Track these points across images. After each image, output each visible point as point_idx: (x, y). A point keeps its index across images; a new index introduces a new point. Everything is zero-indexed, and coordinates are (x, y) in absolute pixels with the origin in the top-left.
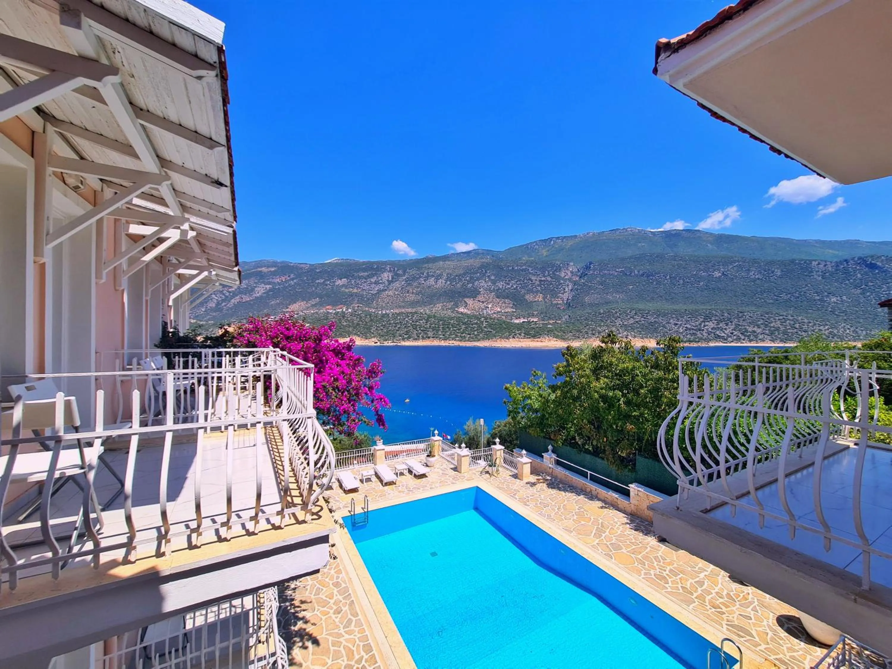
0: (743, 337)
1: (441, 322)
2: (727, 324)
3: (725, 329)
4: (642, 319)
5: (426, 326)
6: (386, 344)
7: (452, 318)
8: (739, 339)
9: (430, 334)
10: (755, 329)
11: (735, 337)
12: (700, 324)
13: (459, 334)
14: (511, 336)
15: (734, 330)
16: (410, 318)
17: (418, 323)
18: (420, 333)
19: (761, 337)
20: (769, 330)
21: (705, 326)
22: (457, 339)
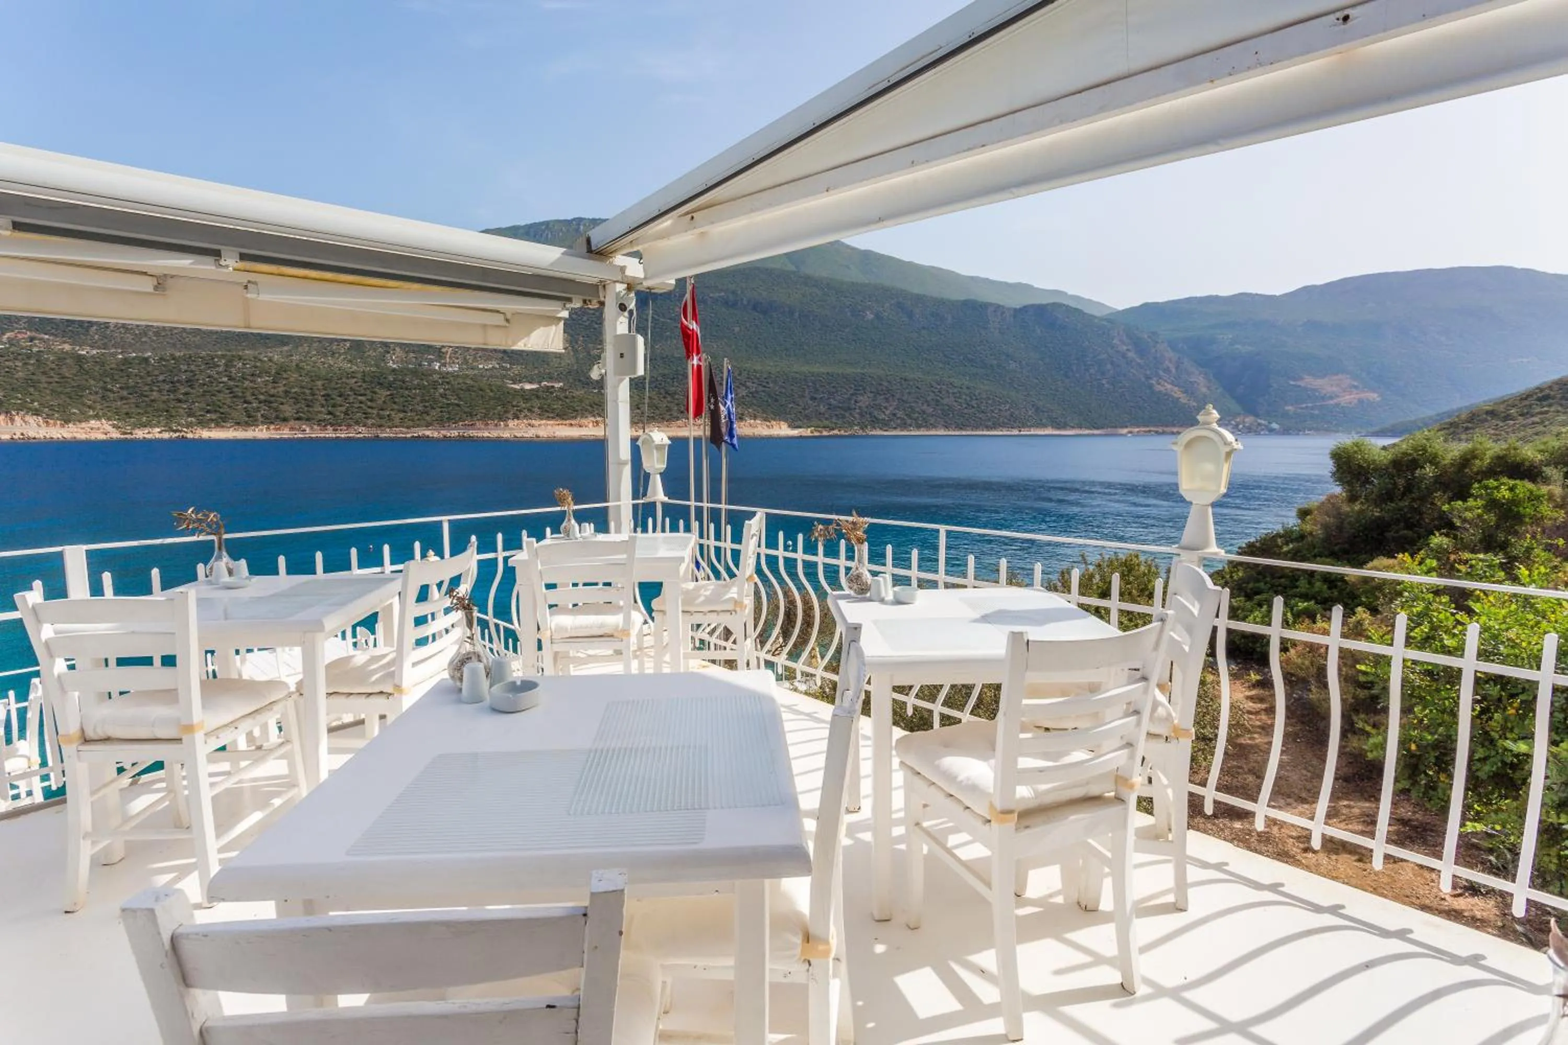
0: (909, 421)
1: (319, 383)
2: (887, 400)
3: (886, 408)
4: (761, 388)
5: (272, 391)
6: (140, 434)
7: (352, 375)
8: (904, 426)
9: (288, 409)
10: (925, 407)
11: (899, 421)
12: (850, 399)
13: (375, 412)
14: (510, 416)
15: (897, 408)
16: (221, 369)
17: (247, 383)
18: (258, 410)
19: (932, 421)
20: (942, 410)
21: (856, 402)
22: (370, 422)
